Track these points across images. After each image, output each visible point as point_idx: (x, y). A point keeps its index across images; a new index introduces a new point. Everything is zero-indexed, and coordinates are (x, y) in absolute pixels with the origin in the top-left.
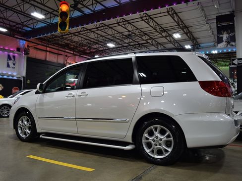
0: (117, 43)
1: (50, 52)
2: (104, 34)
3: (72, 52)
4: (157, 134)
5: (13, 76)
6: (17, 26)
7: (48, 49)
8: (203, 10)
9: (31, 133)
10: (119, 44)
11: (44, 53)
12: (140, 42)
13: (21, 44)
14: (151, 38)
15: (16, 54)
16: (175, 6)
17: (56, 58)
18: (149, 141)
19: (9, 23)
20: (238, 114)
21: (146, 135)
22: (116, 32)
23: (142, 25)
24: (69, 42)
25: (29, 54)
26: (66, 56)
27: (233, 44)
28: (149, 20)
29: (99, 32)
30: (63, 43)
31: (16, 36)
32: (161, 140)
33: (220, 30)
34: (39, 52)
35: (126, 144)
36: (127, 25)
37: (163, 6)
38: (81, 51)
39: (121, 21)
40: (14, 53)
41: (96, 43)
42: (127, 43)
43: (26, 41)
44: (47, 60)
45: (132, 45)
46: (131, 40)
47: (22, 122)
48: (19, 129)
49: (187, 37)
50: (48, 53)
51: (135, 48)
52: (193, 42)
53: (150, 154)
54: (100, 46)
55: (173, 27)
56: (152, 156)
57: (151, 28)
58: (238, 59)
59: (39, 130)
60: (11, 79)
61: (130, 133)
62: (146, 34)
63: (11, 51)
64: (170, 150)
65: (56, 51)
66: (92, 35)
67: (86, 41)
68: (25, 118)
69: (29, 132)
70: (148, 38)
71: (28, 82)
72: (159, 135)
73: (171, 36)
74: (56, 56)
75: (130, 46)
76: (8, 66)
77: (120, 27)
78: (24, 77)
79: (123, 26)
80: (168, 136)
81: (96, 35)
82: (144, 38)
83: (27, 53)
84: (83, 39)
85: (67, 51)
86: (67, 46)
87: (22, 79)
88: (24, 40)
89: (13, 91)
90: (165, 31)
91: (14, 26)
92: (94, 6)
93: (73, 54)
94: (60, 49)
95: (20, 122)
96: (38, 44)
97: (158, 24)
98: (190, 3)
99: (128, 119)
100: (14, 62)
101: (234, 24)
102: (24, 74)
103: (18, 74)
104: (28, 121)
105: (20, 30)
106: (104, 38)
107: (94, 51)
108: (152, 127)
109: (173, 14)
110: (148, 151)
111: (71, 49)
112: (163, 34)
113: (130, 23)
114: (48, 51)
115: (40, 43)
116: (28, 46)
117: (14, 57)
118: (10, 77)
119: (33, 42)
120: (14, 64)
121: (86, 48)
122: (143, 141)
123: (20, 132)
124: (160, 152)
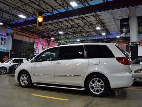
0: (64, 31)
1: (25, 36)
2: (57, 26)
3: (38, 36)
4: (96, 82)
5: (4, 50)
6: (7, 21)
7: (24, 34)
8: (112, 15)
9: (28, 83)
10: (65, 32)
11: (22, 36)
12: (77, 31)
13: (9, 31)
14: (83, 29)
15: (6, 37)
16: (98, 13)
17: (29, 39)
18: (93, 85)
19: (3, 20)
20: (133, 72)
21: (91, 83)
22: (64, 25)
23: (79, 22)
24: (36, 30)
25: (14, 37)
26: (34, 38)
27: (129, 34)
28: (83, 19)
29: (54, 25)
30: (33, 31)
31: (7, 27)
32: (98, 85)
34: (19, 36)
35: (81, 87)
36: (70, 22)
37: (91, 13)
38: (43, 36)
39: (67, 19)
40: (5, 37)
41: (52, 31)
42: (70, 32)
43: (12, 29)
44: (24, 40)
45: (72, 33)
46: (72, 30)
47: (23, 77)
48: (21, 81)
49: (103, 29)
50: (24, 36)
51: (74, 34)
52: (106, 31)
53: (93, 92)
54: (54, 33)
56: (94, 93)
57: (84, 24)
58: (131, 42)
59: (33, 81)
60: (3, 52)
61: (83, 82)
62: (80, 27)
63: (3, 35)
64: (103, 90)
65: (29, 35)
66: (50, 27)
67: (46, 30)
68: (24, 75)
69: (27, 82)
70: (82, 28)
71: (13, 54)
72: (97, 83)
73: (94, 28)
74: (29, 38)
75: (71, 33)
76: (2, 44)
77: (66, 22)
78: (10, 51)
79: (68, 22)
80: (102, 83)
81: (52, 27)
82: (79, 29)
83: (12, 37)
84: (44, 29)
85: (35, 35)
86: (35, 32)
87: (9, 52)
88: (11, 29)
89: (4, 59)
90: (91, 25)
91: (6, 21)
92: (53, 11)
93: (39, 37)
94: (31, 34)
95: (22, 77)
96: (19, 32)
97: (88, 22)
98: (106, 12)
99: (82, 75)
100: (5, 42)
101: (129, 24)
102: (11, 49)
103: (7, 49)
104: (26, 77)
105: (9, 23)
106: (57, 29)
107: (50, 35)
108: (94, 79)
109: (96, 16)
110: (92, 91)
111: (37, 34)
112: (90, 27)
113: (72, 21)
114: (24, 35)
115: (20, 31)
116: (13, 32)
117: (5, 39)
118: (3, 51)
119: (16, 31)
120: (5, 43)
121: (46, 34)
122: (90, 86)
123: (21, 82)
124: (98, 91)
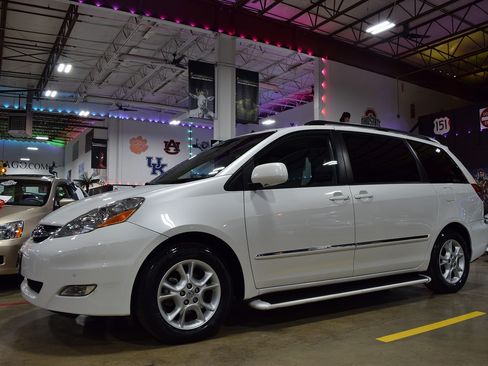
18: (445, 262)
33: (195, 86)
53: (447, 280)
55: (34, 44)
56: (450, 282)
64: (463, 269)
110: (445, 277)
